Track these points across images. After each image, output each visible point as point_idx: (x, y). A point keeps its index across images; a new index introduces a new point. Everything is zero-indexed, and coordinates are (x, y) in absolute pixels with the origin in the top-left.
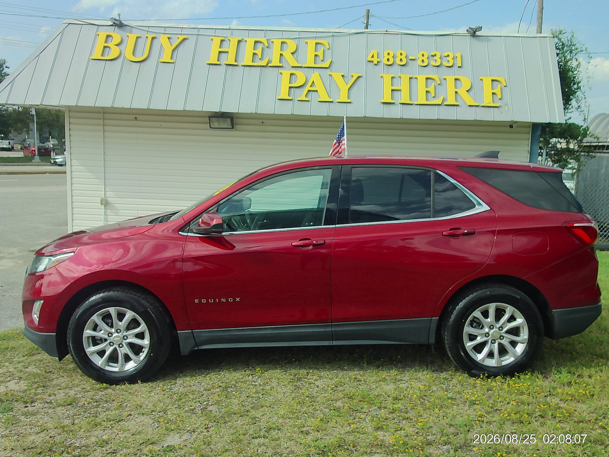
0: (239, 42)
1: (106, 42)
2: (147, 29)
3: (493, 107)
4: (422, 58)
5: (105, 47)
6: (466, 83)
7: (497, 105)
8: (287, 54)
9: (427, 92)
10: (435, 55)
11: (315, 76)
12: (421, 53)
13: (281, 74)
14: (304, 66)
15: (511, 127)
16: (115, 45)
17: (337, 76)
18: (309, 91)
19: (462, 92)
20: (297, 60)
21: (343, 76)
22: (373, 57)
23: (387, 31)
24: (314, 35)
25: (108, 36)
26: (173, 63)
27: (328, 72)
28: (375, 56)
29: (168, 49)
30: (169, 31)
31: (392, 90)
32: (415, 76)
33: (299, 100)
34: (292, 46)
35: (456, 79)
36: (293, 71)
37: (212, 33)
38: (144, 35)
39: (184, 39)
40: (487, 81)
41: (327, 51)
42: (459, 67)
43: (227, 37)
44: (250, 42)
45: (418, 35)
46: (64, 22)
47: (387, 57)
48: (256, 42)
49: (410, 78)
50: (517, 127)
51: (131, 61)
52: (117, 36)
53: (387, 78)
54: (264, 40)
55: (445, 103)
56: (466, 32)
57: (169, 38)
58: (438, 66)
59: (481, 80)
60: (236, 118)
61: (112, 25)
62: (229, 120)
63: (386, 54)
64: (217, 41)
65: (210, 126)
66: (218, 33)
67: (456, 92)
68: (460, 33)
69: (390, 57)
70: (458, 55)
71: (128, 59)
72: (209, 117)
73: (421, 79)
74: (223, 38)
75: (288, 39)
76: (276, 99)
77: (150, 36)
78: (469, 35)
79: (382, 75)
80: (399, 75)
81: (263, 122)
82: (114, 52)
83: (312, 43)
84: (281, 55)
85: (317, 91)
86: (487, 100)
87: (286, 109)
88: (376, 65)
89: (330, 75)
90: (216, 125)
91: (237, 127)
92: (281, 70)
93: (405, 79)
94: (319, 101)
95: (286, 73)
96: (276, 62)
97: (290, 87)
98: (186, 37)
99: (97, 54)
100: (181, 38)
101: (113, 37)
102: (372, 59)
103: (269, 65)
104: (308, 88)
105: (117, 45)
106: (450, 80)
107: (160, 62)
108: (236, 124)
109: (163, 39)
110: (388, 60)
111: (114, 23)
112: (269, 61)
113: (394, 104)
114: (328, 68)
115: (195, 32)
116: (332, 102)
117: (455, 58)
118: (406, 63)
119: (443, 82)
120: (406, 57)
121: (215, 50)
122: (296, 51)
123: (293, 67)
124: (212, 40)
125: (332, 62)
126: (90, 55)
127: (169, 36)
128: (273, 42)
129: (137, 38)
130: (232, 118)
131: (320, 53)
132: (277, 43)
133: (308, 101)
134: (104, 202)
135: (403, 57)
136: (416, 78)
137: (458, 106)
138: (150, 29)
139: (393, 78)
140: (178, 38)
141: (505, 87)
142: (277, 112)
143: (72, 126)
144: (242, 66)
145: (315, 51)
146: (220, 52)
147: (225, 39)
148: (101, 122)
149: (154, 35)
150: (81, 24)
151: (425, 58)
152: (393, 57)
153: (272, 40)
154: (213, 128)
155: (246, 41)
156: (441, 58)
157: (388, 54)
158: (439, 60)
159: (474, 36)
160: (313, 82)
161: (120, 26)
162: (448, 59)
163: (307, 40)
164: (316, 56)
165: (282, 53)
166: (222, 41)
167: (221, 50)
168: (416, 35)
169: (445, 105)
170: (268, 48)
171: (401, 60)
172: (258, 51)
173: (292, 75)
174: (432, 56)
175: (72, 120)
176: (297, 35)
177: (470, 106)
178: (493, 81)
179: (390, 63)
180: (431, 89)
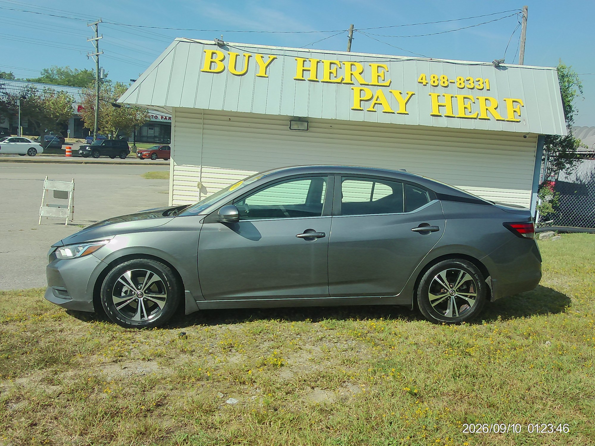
0: (318, 62)
1: (212, 58)
2: (243, 49)
3: (515, 122)
4: (460, 82)
5: (211, 62)
6: (494, 103)
7: (518, 120)
8: (356, 74)
9: (465, 108)
10: (469, 80)
11: (379, 92)
12: (458, 79)
13: (353, 89)
14: (369, 84)
15: (525, 137)
16: (220, 61)
17: (396, 93)
18: (375, 104)
19: (491, 109)
20: (364, 78)
21: (401, 93)
22: (422, 79)
23: (431, 59)
24: (376, 59)
25: (213, 53)
26: (268, 77)
27: (389, 89)
28: (424, 79)
29: (263, 66)
30: (261, 51)
31: (439, 106)
33: (368, 111)
34: (359, 67)
35: (486, 99)
36: (363, 87)
37: (295, 54)
38: (241, 53)
39: (274, 59)
40: (509, 102)
41: (386, 72)
42: (488, 90)
43: (308, 59)
44: (327, 63)
45: (455, 63)
46: (175, 40)
48: (331, 63)
49: (452, 97)
50: (529, 137)
51: (234, 74)
52: (220, 53)
53: (434, 96)
54: (337, 62)
55: (479, 117)
56: (492, 63)
57: (262, 57)
58: (472, 89)
59: (505, 100)
60: (311, 122)
61: (215, 44)
62: (306, 124)
63: (432, 78)
64: (300, 61)
65: (290, 128)
66: (300, 54)
67: (487, 109)
68: (487, 63)
69: (435, 80)
70: (487, 80)
71: (231, 73)
72: (291, 121)
73: (460, 98)
74: (305, 59)
75: (355, 62)
76: (351, 109)
77: (247, 54)
78: (494, 65)
79: (430, 93)
80: (444, 94)
81: (331, 126)
82: (219, 67)
83: (374, 66)
84: (352, 74)
85: (381, 104)
86: (511, 117)
87: (359, 117)
88: (424, 85)
89: (391, 92)
90: (294, 127)
91: (310, 129)
92: (352, 87)
93: (448, 97)
94: (383, 112)
95: (357, 89)
96: (347, 80)
97: (361, 100)
98: (275, 56)
99: (206, 68)
100: (272, 57)
101: (216, 54)
102: (421, 81)
103: (343, 82)
104: (374, 101)
105: (221, 61)
106: (482, 99)
107: (257, 76)
108: (310, 127)
109: (257, 57)
110: (434, 82)
111: (218, 43)
112: (343, 79)
113: (440, 116)
114: (389, 86)
115: (282, 53)
116: (393, 113)
117: (484, 83)
118: (448, 85)
119: (476, 101)
120: (448, 80)
121: (300, 68)
122: (362, 72)
123: (361, 84)
124: (296, 60)
125: (391, 82)
126: (200, 68)
127: (262, 55)
128: (344, 64)
129: (237, 56)
130: (307, 122)
131: (381, 74)
132: (348, 65)
133: (375, 111)
134: (200, 186)
135: (445, 80)
136: (456, 97)
137: (489, 119)
138: (246, 49)
139: (438, 96)
140: (269, 57)
141: (523, 106)
142: (352, 119)
143: (177, 124)
144: (322, 82)
145: (378, 73)
146: (303, 70)
147: (307, 60)
148: (201, 121)
149: (250, 54)
150: (189, 42)
151: (462, 82)
152: (438, 80)
153: (343, 62)
154: (292, 129)
155: (323, 62)
156: (473, 82)
157: (434, 77)
158: (472, 84)
159: (497, 66)
160: (378, 97)
161: (222, 46)
162: (479, 83)
163: (370, 64)
164: (378, 76)
165: (352, 72)
166: (304, 61)
167: (304, 68)
168: (454, 63)
169: (479, 119)
170: (340, 68)
171: (444, 82)
172: (334, 70)
173: (361, 90)
174: (467, 80)
175: (177, 119)
176: (362, 59)
177: (497, 120)
178: (513, 101)
179: (435, 84)
180: (468, 106)
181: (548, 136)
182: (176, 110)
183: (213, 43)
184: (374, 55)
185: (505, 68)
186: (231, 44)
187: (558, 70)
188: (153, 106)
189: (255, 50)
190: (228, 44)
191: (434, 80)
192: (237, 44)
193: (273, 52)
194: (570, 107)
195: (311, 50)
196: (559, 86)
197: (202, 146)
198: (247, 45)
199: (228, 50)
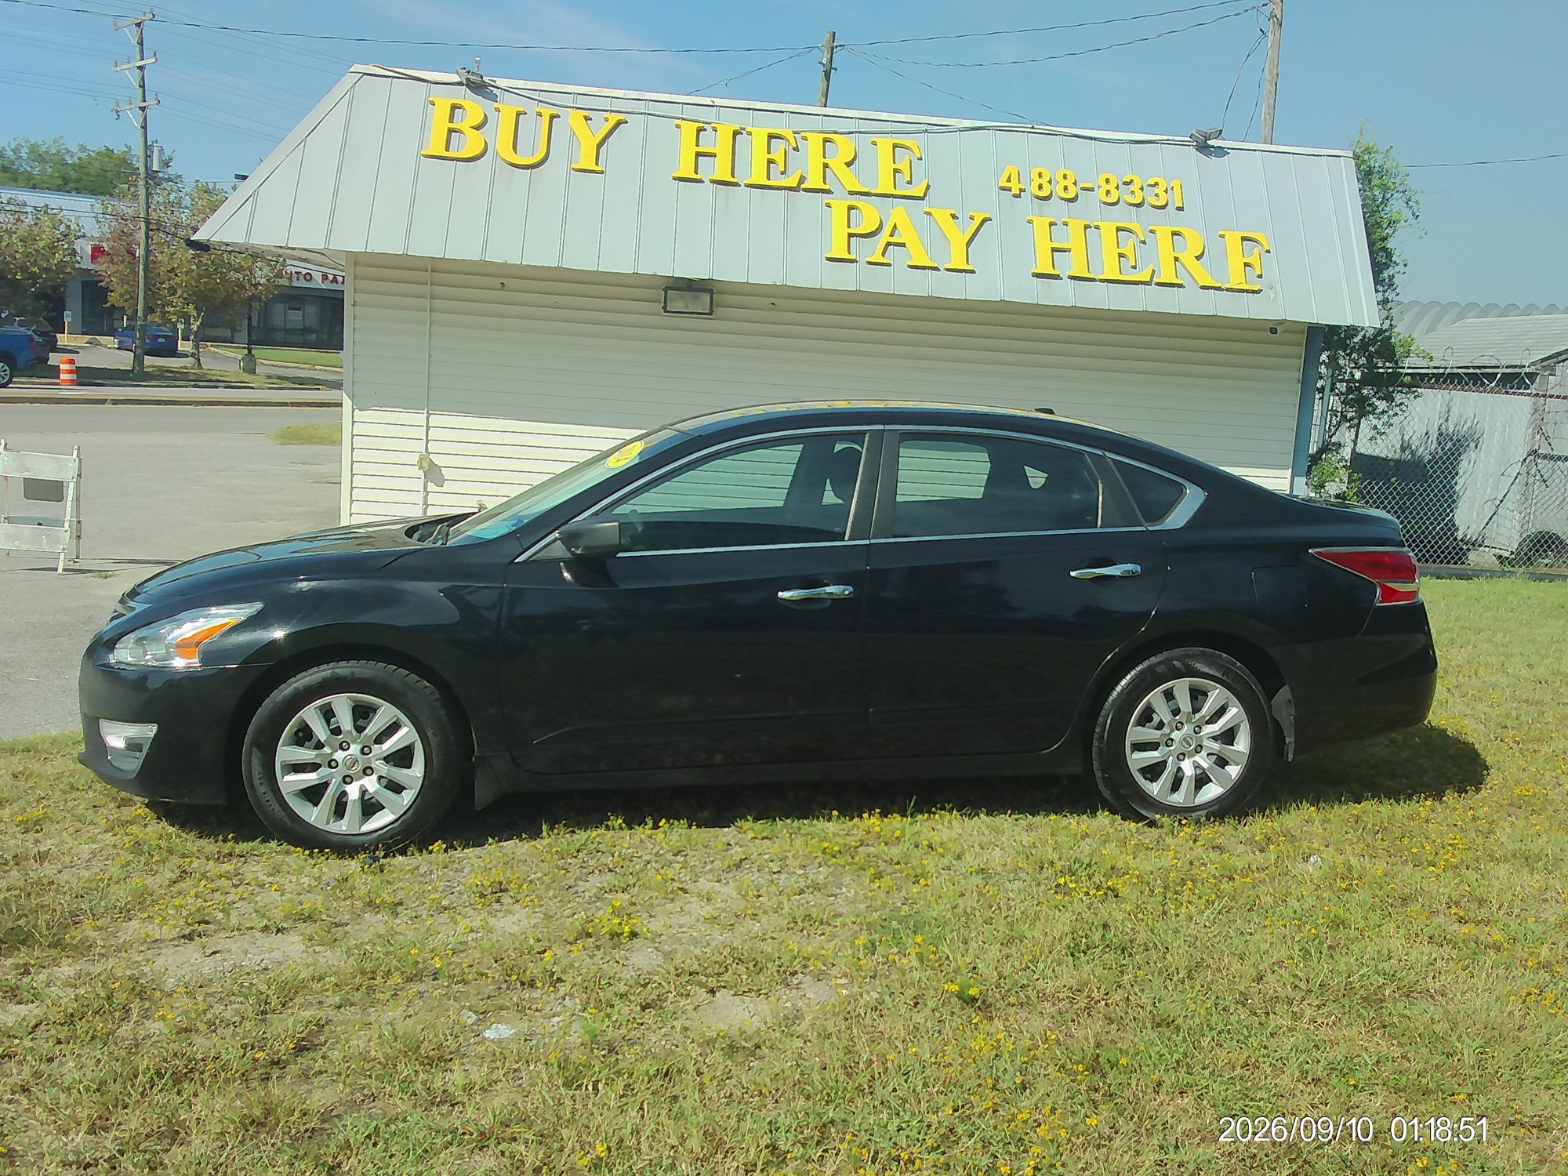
0: (736, 133)
1: (451, 120)
2: (535, 95)
3: (1247, 291)
4: (1106, 187)
5: (451, 131)
6: (1194, 242)
7: (1255, 288)
8: (837, 164)
9: (1121, 255)
10: (1131, 182)
11: (898, 213)
12: (1102, 178)
13: (828, 206)
14: (873, 191)
15: (1273, 331)
16: (473, 128)
17: (942, 216)
18: (889, 244)
19: (1188, 258)
20: (857, 175)
21: (954, 217)
22: (1009, 180)
23: (1033, 128)
24: (888, 127)
25: (454, 107)
26: (602, 172)
27: (924, 206)
28: (1014, 178)
29: (589, 142)
30: (583, 102)
31: (1054, 250)
32: (1095, 223)
33: (870, 263)
34: (845, 147)
35: (1174, 234)
36: (854, 201)
37: (675, 111)
38: (533, 108)
39: (619, 123)
40: (1233, 239)
41: (915, 162)
42: (1178, 209)
43: (710, 124)
44: (760, 136)
45: (1095, 139)
46: (350, 71)
47: (1038, 181)
48: (771, 137)
49: (1086, 227)
50: (1282, 332)
51: (512, 164)
52: (474, 107)
53: (1041, 224)
54: (787, 133)
55: (1156, 280)
56: (1189, 139)
57: (587, 119)
58: (1138, 205)
59: (1222, 236)
60: (719, 293)
61: (460, 84)
62: (707, 297)
63: (1035, 176)
64: (689, 129)
65: (665, 308)
66: (689, 112)
67: (1176, 259)
68: (1176, 138)
69: (1044, 181)
70: (1176, 183)
71: (504, 160)
72: (666, 290)
73: (1108, 229)
74: (701, 125)
75: (835, 133)
76: (824, 259)
77: (547, 112)
78: (1195, 143)
79: (1030, 217)
80: (1066, 219)
81: (773, 304)
82: (471, 144)
83: (885, 144)
84: (826, 166)
85: (903, 245)
86: (1237, 279)
87: (845, 280)
88: (1015, 196)
89: (928, 214)
90: (678, 305)
91: (718, 311)
92: (827, 199)
93: (1076, 227)
94: (910, 267)
95: (839, 206)
96: (814, 181)
97: (851, 235)
98: (621, 117)
99: (437, 147)
100: (614, 118)
101: (464, 109)
102: (1008, 185)
103: (802, 186)
104: (884, 237)
105: (477, 128)
106: (1163, 233)
107: (573, 169)
108: (718, 306)
109: (575, 119)
110: (1040, 187)
111: (468, 79)
112: (802, 179)
113: (1057, 277)
114: (922, 198)
115: (640, 107)
116: (936, 269)
117: (1169, 190)
118: (1077, 196)
119: (1149, 238)
120: (1075, 183)
121: (688, 150)
122: (854, 159)
123: (851, 193)
124: (678, 127)
125: (928, 187)
126: (421, 146)
127: (587, 113)
128: (805, 139)
129: (519, 114)
130: (711, 292)
131: (903, 166)
132: (815, 140)
133: (889, 265)
134: (425, 464)
135: (1069, 182)
136: (1097, 227)
137: (1181, 286)
138: (543, 97)
139: (1052, 224)
140: (607, 120)
141: (1268, 252)
142: (829, 284)
143: (360, 297)
144: (748, 186)
145: (894, 163)
146: (698, 154)
147: (706, 126)
148: (426, 289)
149: (554, 110)
150: (390, 77)
151: (1111, 187)
152: (1050, 182)
153: (803, 134)
154: (669, 312)
155: (749, 134)
156: (1142, 189)
157: (1040, 175)
158: (1138, 193)
159: (1203, 148)
160: (895, 227)
161: (478, 87)
162: (1156, 190)
163: (874, 138)
164: (896, 171)
165: (826, 161)
166: (699, 130)
167: (700, 149)
168: (1091, 138)
169: (1158, 284)
170: (796, 149)
171: (1066, 188)
172: (778, 156)
173: (851, 208)
174: (1125, 183)
175: (361, 284)
176: (852, 126)
177: (1203, 288)
178: (1244, 239)
179: (1045, 193)
180: (1128, 250)
181: (1333, 329)
182: (359, 261)
183: (456, 79)
184: (884, 116)
185: (1221, 152)
186: (502, 83)
187: (1356, 157)
188: (294, 249)
189: (568, 101)
190: (495, 82)
191: (1041, 181)
192: (520, 84)
193: (617, 105)
194: (1389, 254)
195: (718, 102)
196: (1359, 199)
197: (430, 356)
198: (546, 86)
199: (494, 98)
